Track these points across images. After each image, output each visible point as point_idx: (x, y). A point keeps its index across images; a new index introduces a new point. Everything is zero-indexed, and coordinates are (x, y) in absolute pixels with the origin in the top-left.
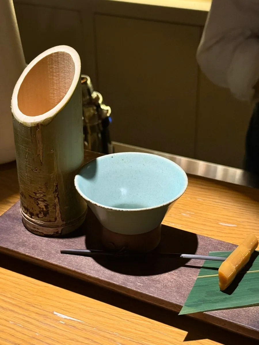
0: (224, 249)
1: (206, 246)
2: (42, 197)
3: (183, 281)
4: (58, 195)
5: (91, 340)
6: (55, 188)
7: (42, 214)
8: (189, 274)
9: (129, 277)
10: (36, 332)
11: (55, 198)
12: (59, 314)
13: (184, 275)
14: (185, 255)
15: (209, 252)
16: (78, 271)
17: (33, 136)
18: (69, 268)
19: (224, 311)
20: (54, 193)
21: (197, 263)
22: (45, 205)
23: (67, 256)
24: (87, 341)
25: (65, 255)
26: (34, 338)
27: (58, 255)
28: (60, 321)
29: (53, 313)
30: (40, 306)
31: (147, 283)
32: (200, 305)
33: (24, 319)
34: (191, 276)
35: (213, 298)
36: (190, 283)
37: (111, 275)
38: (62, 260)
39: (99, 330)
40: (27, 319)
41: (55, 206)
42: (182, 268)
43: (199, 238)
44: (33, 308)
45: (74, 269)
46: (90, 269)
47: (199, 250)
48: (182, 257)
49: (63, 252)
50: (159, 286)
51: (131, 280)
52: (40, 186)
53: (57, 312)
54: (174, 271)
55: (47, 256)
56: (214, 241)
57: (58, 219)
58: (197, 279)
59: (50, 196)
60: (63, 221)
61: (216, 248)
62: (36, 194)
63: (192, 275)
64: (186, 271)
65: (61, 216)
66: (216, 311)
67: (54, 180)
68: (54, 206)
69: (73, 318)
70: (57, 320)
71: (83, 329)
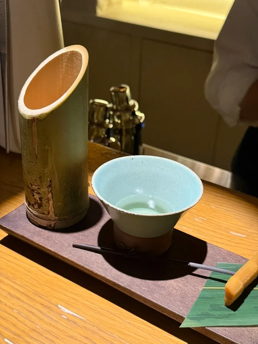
0: (233, 261)
1: (215, 256)
2: (37, 190)
3: (188, 290)
4: (51, 190)
5: (89, 340)
6: (49, 183)
7: (37, 206)
8: (195, 283)
9: (135, 279)
10: (38, 324)
11: (49, 192)
12: (63, 308)
13: (190, 283)
14: (192, 263)
15: (217, 262)
16: (86, 268)
17: (29, 128)
18: (78, 264)
19: (227, 328)
20: (48, 188)
21: (204, 273)
22: (39, 198)
23: (79, 251)
24: (85, 341)
25: (76, 249)
26: (35, 330)
27: (70, 248)
28: (62, 315)
29: (58, 307)
30: (46, 297)
31: (152, 288)
32: (203, 318)
33: (28, 309)
34: (196, 286)
35: (216, 313)
36: (195, 293)
37: (118, 275)
38: (73, 254)
39: (99, 330)
40: (31, 309)
41: (49, 201)
42: (189, 277)
43: (209, 246)
44: (39, 298)
45: (82, 265)
46: (98, 266)
47: (208, 259)
48: (190, 265)
49: (74, 246)
50: (163, 292)
51: (137, 283)
52: (35, 178)
53: (62, 306)
54: (180, 279)
55: (59, 248)
56: (223, 251)
57: (51, 213)
58: (203, 290)
59: (44, 190)
60: (56, 216)
61: (224, 259)
62: (32, 185)
63: (198, 285)
64: (192, 280)
65: (54, 211)
66: (219, 328)
67: (48, 175)
68: (47, 201)
69: (76, 313)
70: (60, 314)
71: (84, 327)
